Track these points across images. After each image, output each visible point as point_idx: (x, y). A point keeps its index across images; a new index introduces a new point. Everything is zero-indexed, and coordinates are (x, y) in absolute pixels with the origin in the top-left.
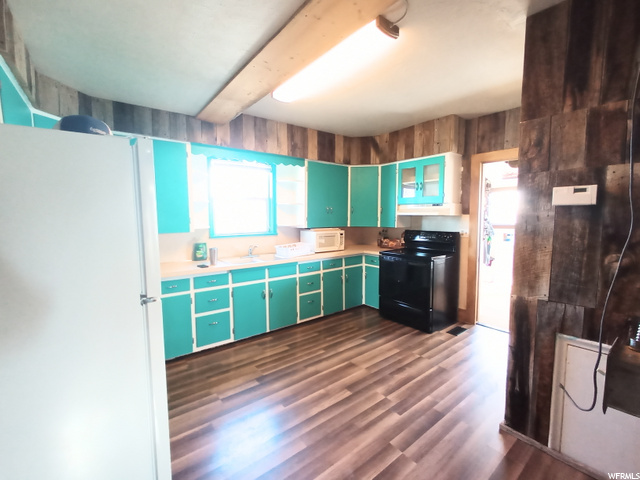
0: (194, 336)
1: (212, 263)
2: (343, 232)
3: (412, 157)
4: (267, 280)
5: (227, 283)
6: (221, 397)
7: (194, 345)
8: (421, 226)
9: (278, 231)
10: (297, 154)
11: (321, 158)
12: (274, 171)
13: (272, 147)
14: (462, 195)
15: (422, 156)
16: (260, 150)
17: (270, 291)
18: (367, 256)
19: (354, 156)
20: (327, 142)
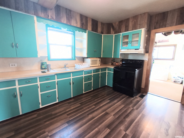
0: (40, 101)
1: (48, 71)
2: (100, 59)
3: (128, 31)
4: (72, 78)
5: (55, 79)
6: (49, 135)
7: (41, 105)
8: (128, 58)
9: (76, 58)
10: (83, 28)
11: (93, 30)
12: (74, 35)
13: (73, 23)
14: (146, 46)
15: (132, 30)
16: (69, 24)
17: (73, 82)
18: (108, 68)
19: (105, 31)
20: (95, 23)
